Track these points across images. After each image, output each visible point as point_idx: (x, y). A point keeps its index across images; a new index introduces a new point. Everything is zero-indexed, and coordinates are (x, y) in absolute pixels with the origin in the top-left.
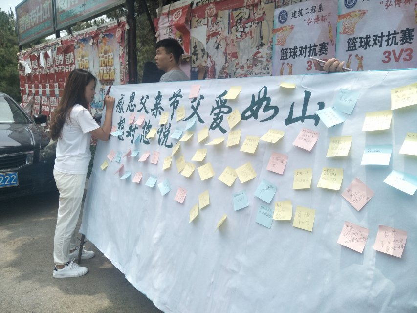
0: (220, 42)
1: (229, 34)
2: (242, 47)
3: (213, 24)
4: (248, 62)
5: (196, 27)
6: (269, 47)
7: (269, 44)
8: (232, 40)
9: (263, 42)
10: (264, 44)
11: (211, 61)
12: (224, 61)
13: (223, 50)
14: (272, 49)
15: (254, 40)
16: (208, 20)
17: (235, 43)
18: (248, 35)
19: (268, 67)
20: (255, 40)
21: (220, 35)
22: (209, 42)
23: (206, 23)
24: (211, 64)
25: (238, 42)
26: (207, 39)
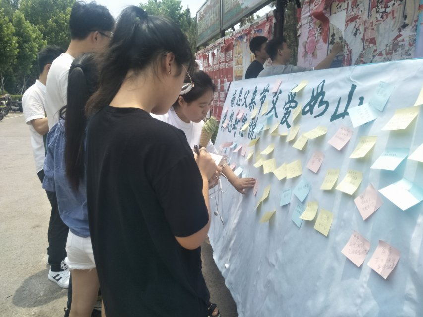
0: (358, 27)
1: (368, 17)
2: (381, 31)
3: (352, 8)
4: (388, 48)
5: (335, 13)
6: (413, 27)
7: (413, 23)
8: (371, 23)
9: (406, 22)
10: (407, 25)
11: (348, 49)
12: (361, 49)
13: (361, 36)
14: (416, 29)
15: (395, 21)
16: (348, 3)
17: (374, 27)
18: (390, 16)
19: (410, 52)
20: (397, 20)
21: (359, 19)
22: (347, 28)
23: (346, 7)
24: (348, 53)
25: (378, 26)
26: (345, 25)
